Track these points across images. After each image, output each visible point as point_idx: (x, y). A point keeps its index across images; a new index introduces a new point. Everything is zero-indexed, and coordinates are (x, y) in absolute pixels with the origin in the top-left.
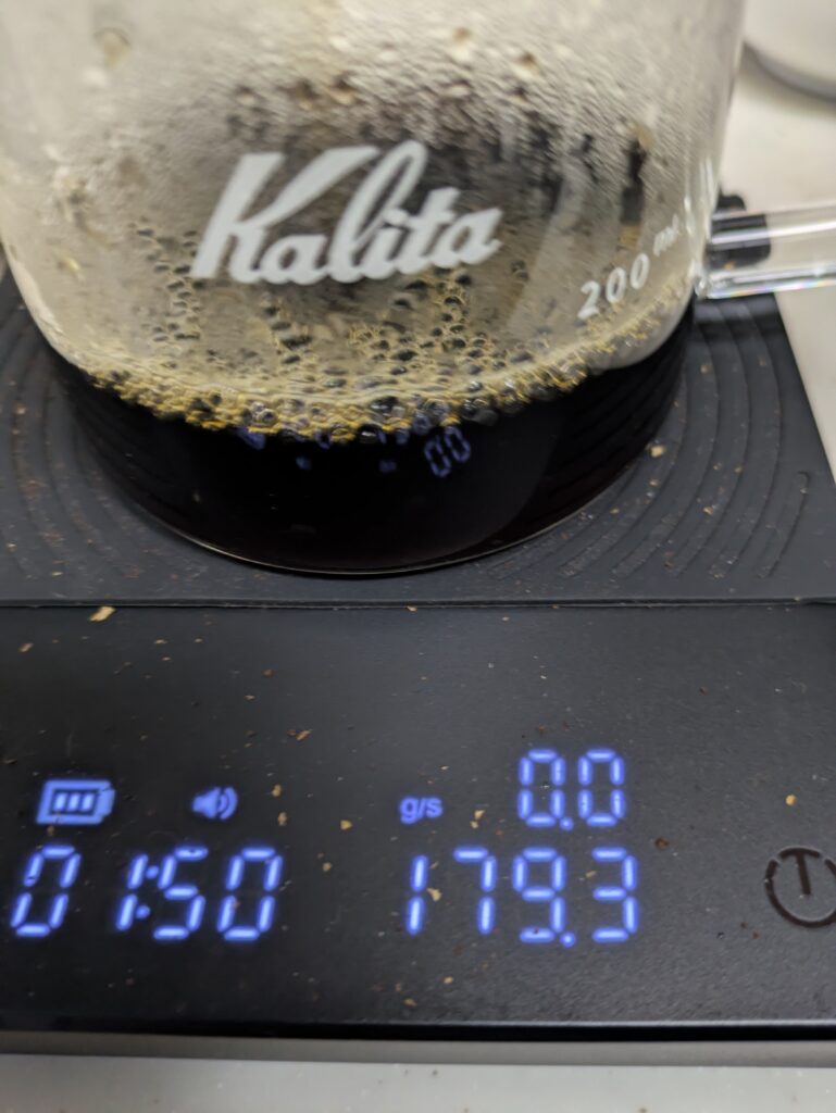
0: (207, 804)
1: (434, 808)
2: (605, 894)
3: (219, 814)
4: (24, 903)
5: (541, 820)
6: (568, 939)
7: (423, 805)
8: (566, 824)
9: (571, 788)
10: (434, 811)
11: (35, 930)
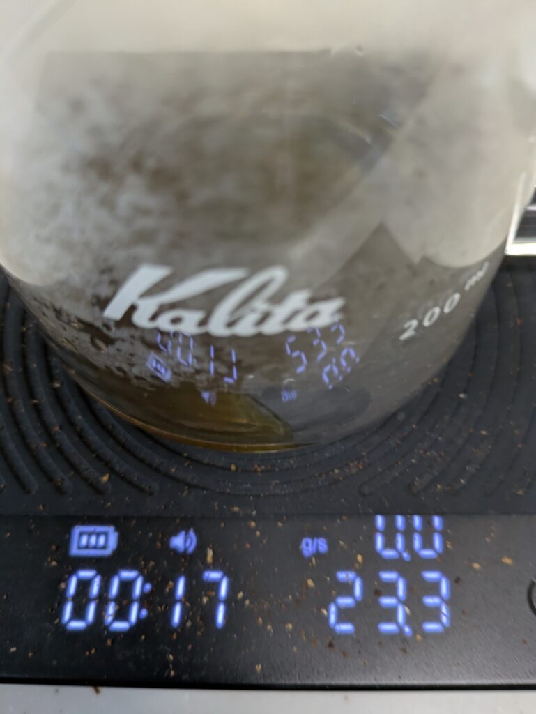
0: (178, 542)
1: (322, 544)
2: (430, 601)
3: (186, 550)
4: (68, 609)
5: (389, 553)
6: (407, 629)
7: (315, 543)
8: (405, 555)
9: (409, 532)
10: (322, 546)
11: (77, 625)
